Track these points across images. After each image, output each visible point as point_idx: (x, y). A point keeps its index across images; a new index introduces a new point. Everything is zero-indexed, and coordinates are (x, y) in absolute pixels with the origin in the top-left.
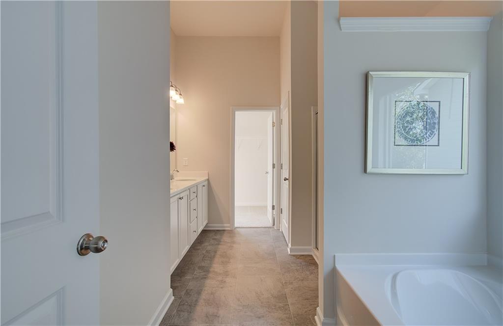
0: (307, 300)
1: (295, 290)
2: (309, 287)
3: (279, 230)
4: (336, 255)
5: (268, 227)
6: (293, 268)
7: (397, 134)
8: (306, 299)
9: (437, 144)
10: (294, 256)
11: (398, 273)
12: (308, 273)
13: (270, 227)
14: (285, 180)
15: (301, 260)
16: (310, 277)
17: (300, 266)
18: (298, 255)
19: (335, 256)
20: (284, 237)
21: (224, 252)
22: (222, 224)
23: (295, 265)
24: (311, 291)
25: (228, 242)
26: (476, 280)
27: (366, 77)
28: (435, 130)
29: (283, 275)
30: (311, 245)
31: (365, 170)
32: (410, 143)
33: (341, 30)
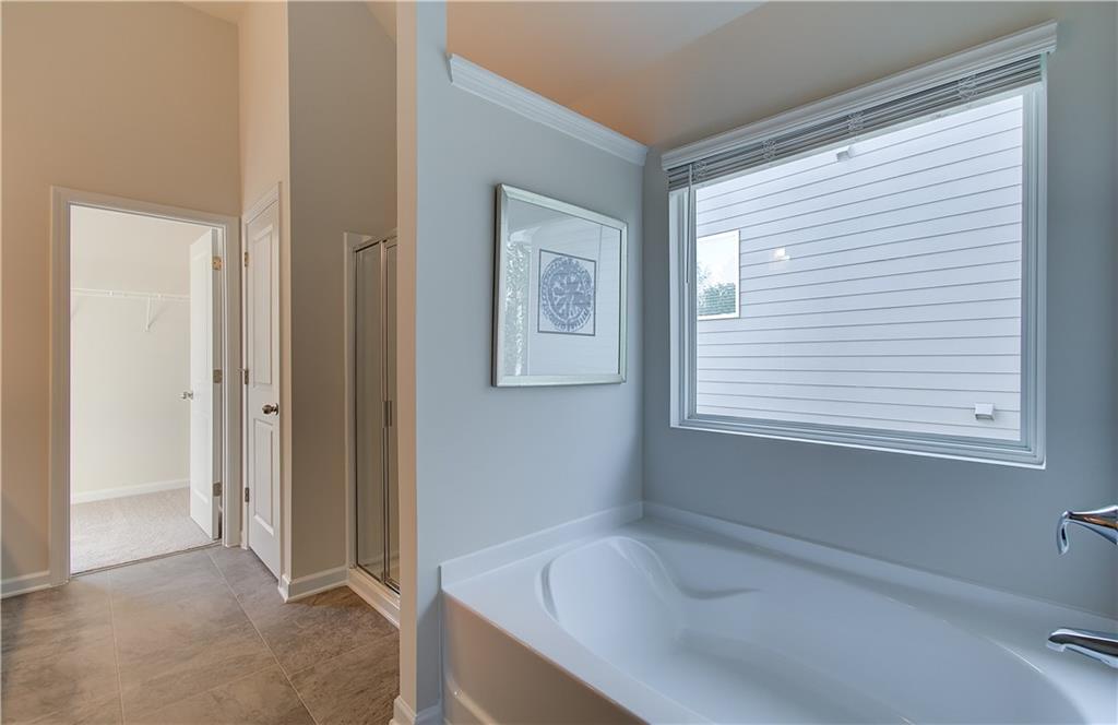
0: (361, 695)
1: (325, 684)
2: (359, 663)
3: (239, 546)
4: (442, 565)
5: (198, 548)
6: (305, 632)
7: (542, 311)
8: (358, 694)
9: (592, 333)
10: (300, 601)
11: (551, 562)
12: (349, 631)
13: (207, 547)
14: (266, 412)
15: (322, 607)
16: (355, 638)
17: (324, 622)
18: (311, 597)
19: (440, 568)
20: (260, 561)
21: (43, 668)
22: (19, 575)
23: (311, 623)
24: (364, 668)
25: (55, 631)
26: (642, 545)
27: (496, 195)
28: (589, 309)
29: (282, 659)
30: (344, 562)
31: (493, 380)
32: (559, 329)
33: (452, 81)
